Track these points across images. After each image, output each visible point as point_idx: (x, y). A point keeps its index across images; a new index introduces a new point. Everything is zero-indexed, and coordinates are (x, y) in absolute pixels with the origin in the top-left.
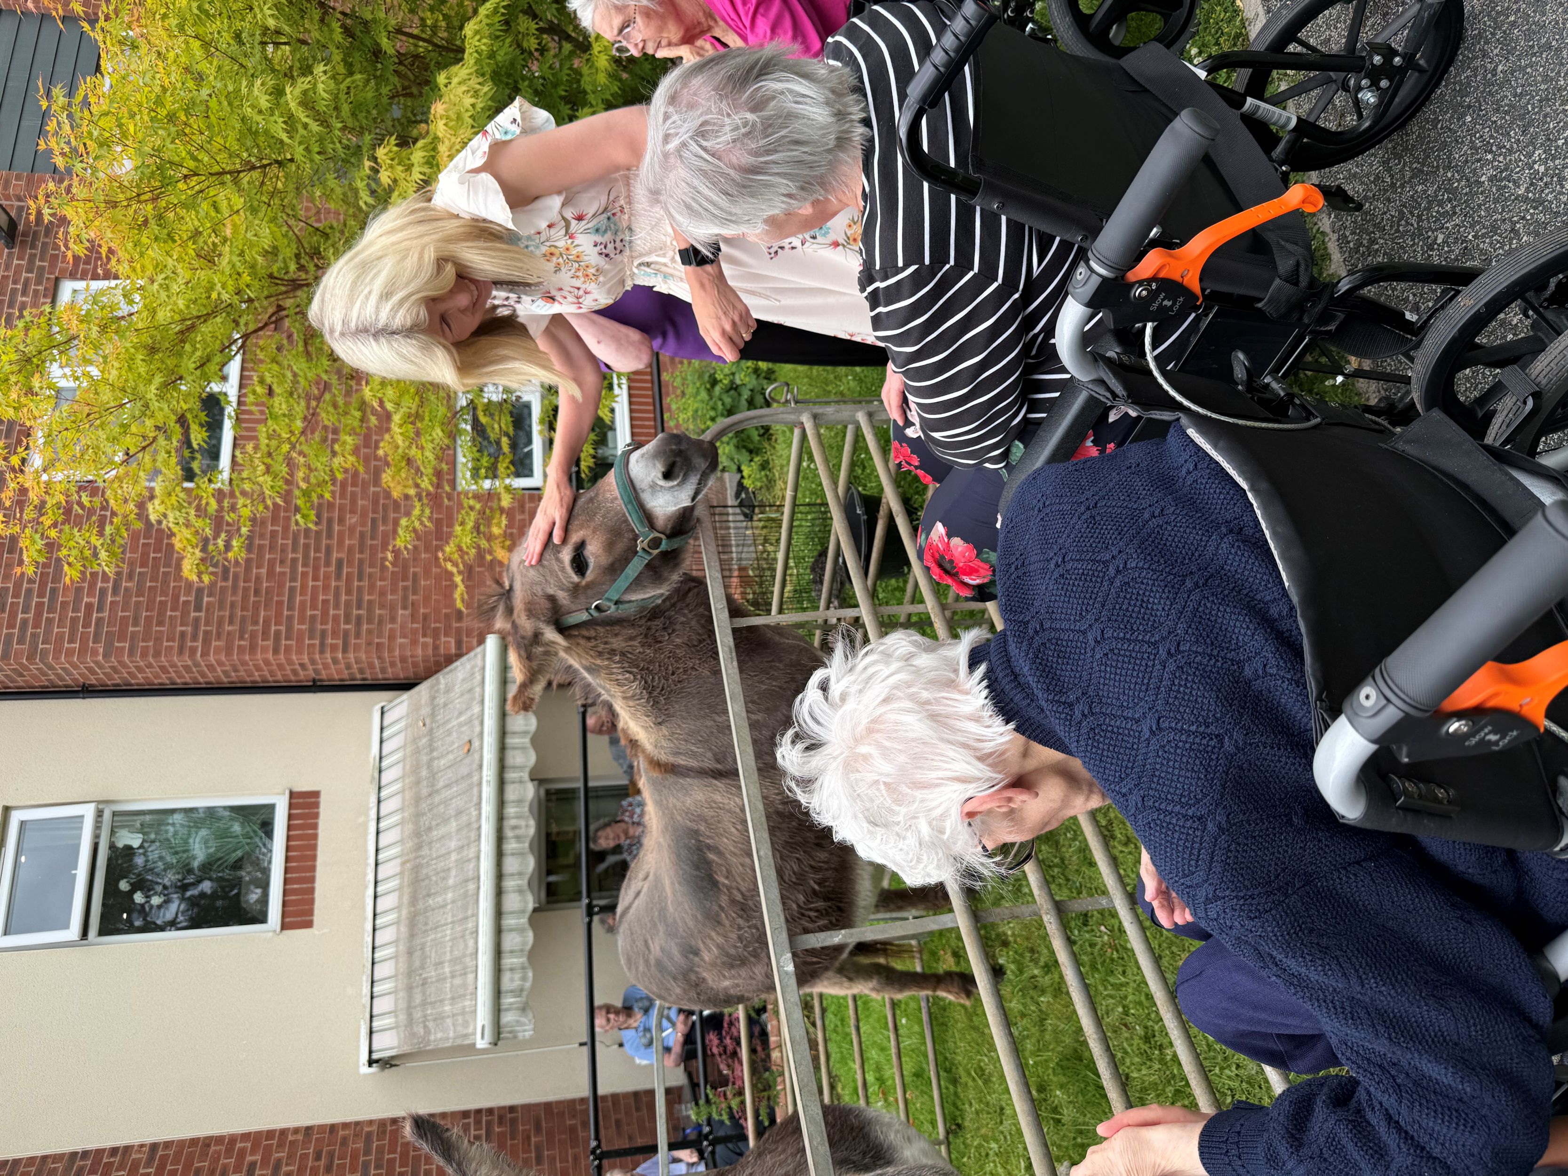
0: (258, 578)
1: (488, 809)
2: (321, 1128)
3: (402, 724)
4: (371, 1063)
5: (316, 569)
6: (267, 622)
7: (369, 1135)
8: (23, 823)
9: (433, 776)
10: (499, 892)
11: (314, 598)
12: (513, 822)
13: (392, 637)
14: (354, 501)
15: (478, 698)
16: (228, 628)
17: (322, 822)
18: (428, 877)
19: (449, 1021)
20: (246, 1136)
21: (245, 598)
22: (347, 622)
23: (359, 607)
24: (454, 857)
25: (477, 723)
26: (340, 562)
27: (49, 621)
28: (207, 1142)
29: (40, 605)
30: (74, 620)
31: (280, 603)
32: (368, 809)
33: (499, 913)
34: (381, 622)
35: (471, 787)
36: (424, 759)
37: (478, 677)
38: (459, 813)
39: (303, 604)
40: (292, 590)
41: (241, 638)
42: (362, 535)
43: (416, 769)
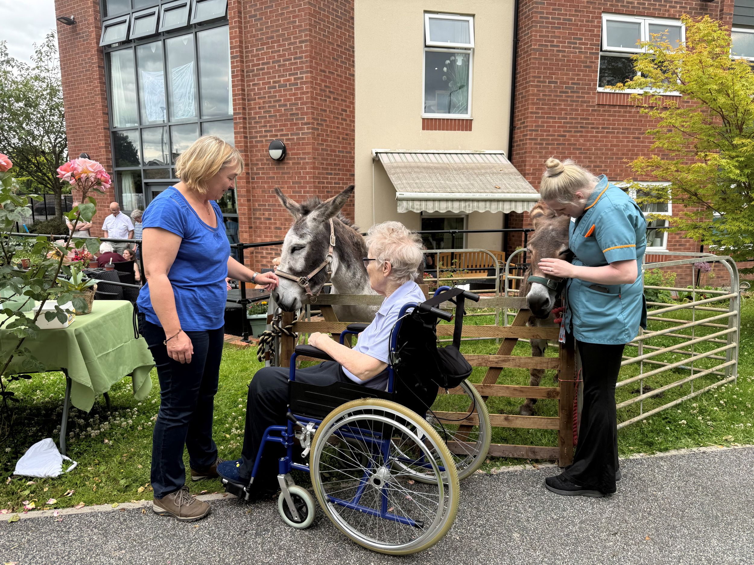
0: (560, 105)
1: (477, 196)
2: (354, 136)
3: (499, 162)
4: (377, 153)
5: (562, 127)
6: (542, 109)
7: (351, 153)
8: (468, 21)
9: (483, 174)
10: (447, 200)
11: (551, 127)
12: (471, 205)
13: (533, 157)
14: (589, 141)
15: (517, 191)
16: (541, 94)
17: (460, 132)
18: (446, 173)
19: (400, 182)
20: (354, 108)
21: (553, 100)
22: (541, 140)
23: (546, 144)
24: (456, 183)
25: (507, 191)
26: (565, 136)
27: (548, 27)
28: (353, 94)
29: (554, 23)
30: (548, 36)
31: (550, 113)
32: (465, 150)
33: (440, 200)
34: (540, 152)
35: (483, 189)
36: (488, 171)
37: (525, 191)
38: (472, 185)
39: (549, 122)
40: (555, 118)
41: (537, 99)
42: (575, 144)
43: (483, 168)
